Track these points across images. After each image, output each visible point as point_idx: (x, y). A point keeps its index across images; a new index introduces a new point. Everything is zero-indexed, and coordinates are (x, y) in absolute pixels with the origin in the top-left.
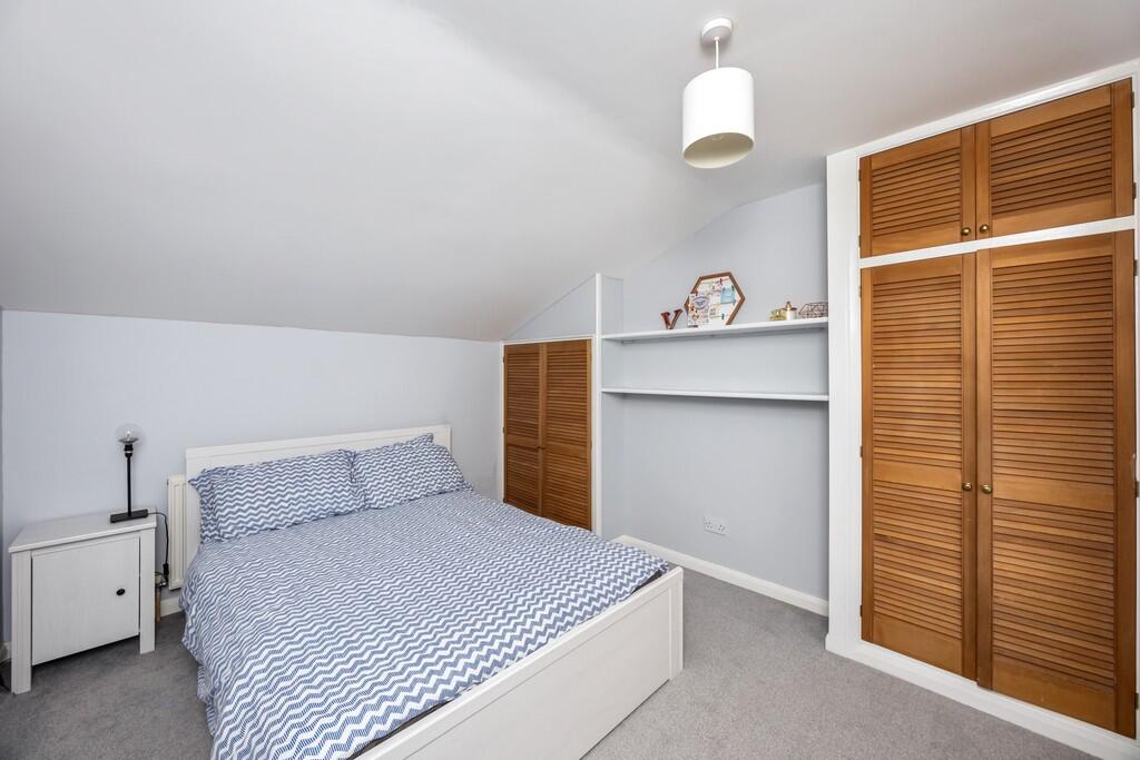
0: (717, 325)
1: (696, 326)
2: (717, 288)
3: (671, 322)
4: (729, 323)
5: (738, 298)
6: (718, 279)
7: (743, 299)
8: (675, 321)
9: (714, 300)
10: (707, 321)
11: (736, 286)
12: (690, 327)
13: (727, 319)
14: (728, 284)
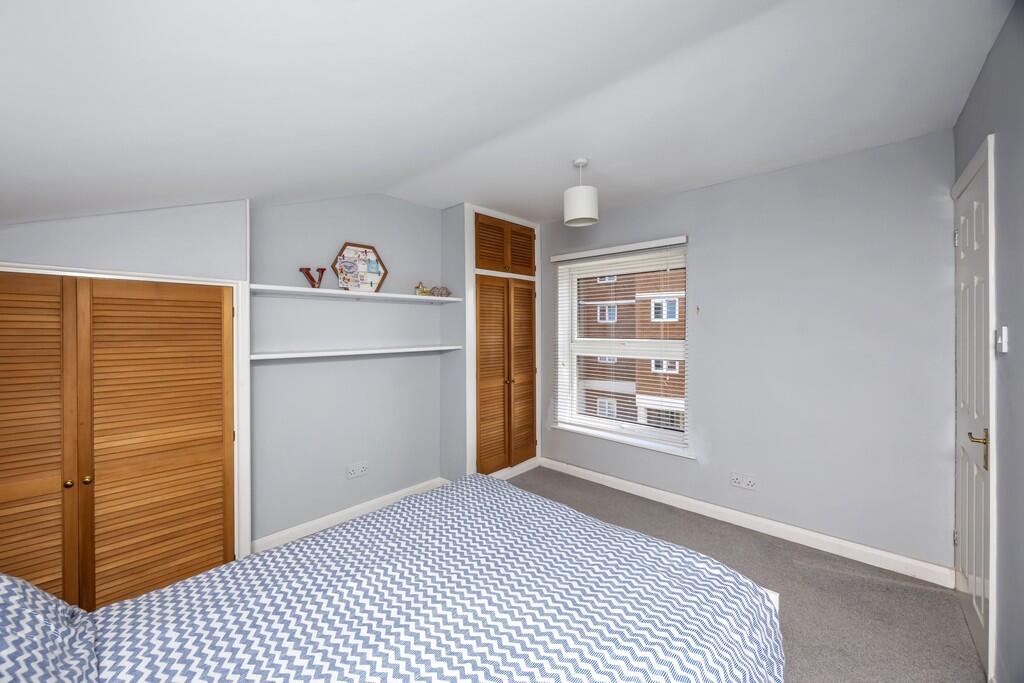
0: (367, 291)
1: (346, 289)
2: (362, 257)
3: (316, 279)
4: (377, 291)
5: (382, 271)
6: (363, 250)
7: (386, 273)
8: (320, 279)
9: (362, 268)
10: (359, 286)
11: (379, 260)
12: (342, 288)
13: (375, 287)
14: (372, 256)
